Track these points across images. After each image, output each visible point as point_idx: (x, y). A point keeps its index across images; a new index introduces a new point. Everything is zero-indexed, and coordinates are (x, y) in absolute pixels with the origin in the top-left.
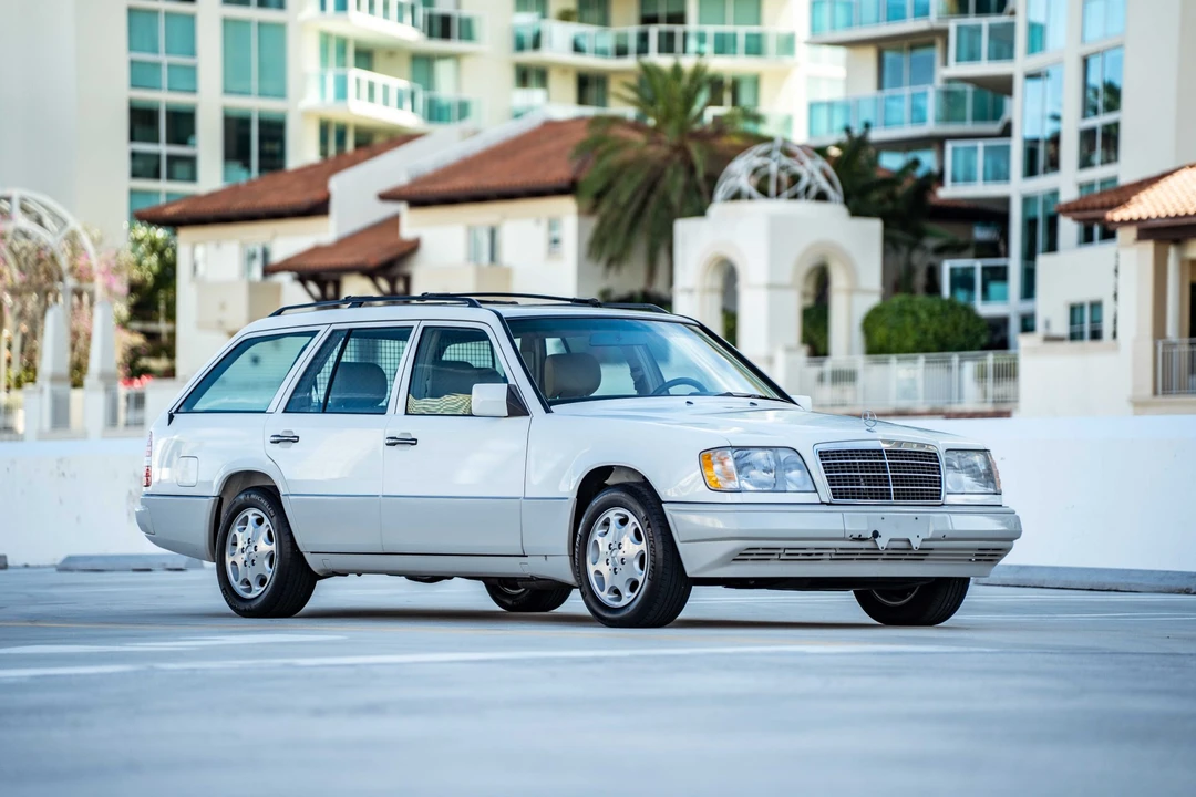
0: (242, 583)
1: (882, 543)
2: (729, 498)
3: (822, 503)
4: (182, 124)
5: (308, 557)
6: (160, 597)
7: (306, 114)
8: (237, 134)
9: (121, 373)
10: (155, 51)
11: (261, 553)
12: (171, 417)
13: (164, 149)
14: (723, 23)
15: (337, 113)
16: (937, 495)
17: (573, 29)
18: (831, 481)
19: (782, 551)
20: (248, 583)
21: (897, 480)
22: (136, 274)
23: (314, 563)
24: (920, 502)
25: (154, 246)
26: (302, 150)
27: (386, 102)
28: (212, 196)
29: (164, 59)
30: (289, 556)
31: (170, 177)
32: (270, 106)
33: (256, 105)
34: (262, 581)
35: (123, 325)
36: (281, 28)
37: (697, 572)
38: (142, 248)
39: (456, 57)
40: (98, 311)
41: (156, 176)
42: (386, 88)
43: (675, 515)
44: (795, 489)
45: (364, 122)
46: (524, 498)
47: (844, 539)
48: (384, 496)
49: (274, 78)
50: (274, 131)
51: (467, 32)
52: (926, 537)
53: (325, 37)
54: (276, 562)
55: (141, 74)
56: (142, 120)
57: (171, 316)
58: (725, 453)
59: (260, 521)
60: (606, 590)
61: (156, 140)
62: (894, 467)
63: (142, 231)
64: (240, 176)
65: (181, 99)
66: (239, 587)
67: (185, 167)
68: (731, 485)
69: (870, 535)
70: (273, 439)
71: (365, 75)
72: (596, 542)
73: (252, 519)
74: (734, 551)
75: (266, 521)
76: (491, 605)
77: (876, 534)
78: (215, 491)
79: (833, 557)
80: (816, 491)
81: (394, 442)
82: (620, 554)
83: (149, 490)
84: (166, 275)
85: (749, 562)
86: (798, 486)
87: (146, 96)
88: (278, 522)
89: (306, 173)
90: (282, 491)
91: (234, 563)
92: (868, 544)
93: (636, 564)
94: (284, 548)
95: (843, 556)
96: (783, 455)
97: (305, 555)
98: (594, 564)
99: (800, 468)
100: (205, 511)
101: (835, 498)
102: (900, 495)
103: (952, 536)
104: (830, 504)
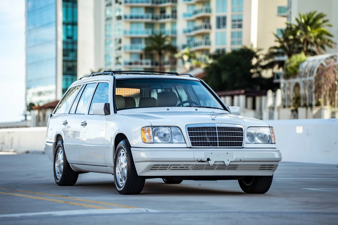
1: (211, 163)
2: (150, 145)
3: (188, 148)
16: (241, 144)
18: (191, 139)
19: (170, 166)
21: (220, 139)
24: (232, 147)
37: (140, 174)
43: (133, 152)
46: (105, 145)
47: (194, 161)
52: (232, 160)
58: (149, 128)
60: (120, 180)
62: (219, 134)
68: (150, 141)
69: (206, 160)
72: (118, 162)
74: (150, 166)
77: (208, 160)
79: (193, 168)
80: (186, 143)
81: (82, 125)
82: (122, 166)
85: (158, 170)
86: (178, 141)
92: (206, 163)
95: (196, 168)
96: (173, 130)
98: (118, 170)
99: (179, 134)
101: (192, 145)
102: (221, 144)
103: (244, 160)
104: (190, 148)
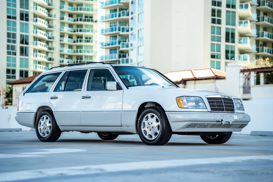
0: (42, 134)
1: (223, 123)
2: (185, 110)
3: (208, 112)
4: (14, 72)
5: (60, 127)
6: (17, 136)
7: (31, 70)
8: (21, 73)
9: (4, 105)
10: (10, 62)
11: (47, 126)
12: (24, 94)
13: (11, 75)
14: (88, 59)
15: (35, 70)
16: (233, 110)
17: (68, 60)
18: (210, 105)
19: (199, 125)
20: (44, 133)
21: (225, 106)
22: (7, 91)
23: (61, 128)
25: (9, 88)
26: (31, 75)
27: (42, 69)
28: (18, 80)
29: (11, 63)
30: (55, 127)
31: (12, 78)
32: (26, 69)
33: (24, 69)
34: (48, 133)
35: (5, 98)
36: (28, 59)
37: (176, 130)
38: (8, 88)
39: (52, 63)
40: (1, 96)
41: (10, 78)
42: (42, 67)
43: (170, 115)
44: (202, 108)
45: (39, 71)
46: (122, 111)
47: (214, 121)
48: (81, 111)
49: (27, 66)
50: (27, 73)
51: (53, 60)
52: (233, 121)
53: (34, 60)
54: (51, 128)
55: (8, 65)
56: (8, 71)
57: (12, 97)
58: (183, 98)
59: (47, 118)
60: (147, 135)
61: (10, 73)
63: (8, 86)
64: (22, 78)
65: (14, 68)
66: (41, 134)
67: (14, 77)
68: (185, 106)
69: (221, 121)
70: (51, 98)
71: (40, 65)
72: (144, 123)
73: (45, 118)
74: (187, 125)
75: (49, 118)
76: (99, 138)
77: (222, 120)
78: (35, 111)
79: (211, 126)
80: (207, 109)
81: (84, 98)
82: (152, 125)
83: (18, 111)
84: (11, 92)
85: (190, 128)
87: (9, 68)
88: (52, 118)
89: (31, 77)
90: (53, 110)
91: (40, 129)
92: (220, 123)
93: (157, 128)
94: (54, 125)
95: (213, 126)
96: (198, 99)
97: (59, 126)
98: (143, 128)
99: (202, 102)
100: (33, 116)
101: (211, 110)
102: (226, 110)
103: (238, 121)
104: (210, 112)
